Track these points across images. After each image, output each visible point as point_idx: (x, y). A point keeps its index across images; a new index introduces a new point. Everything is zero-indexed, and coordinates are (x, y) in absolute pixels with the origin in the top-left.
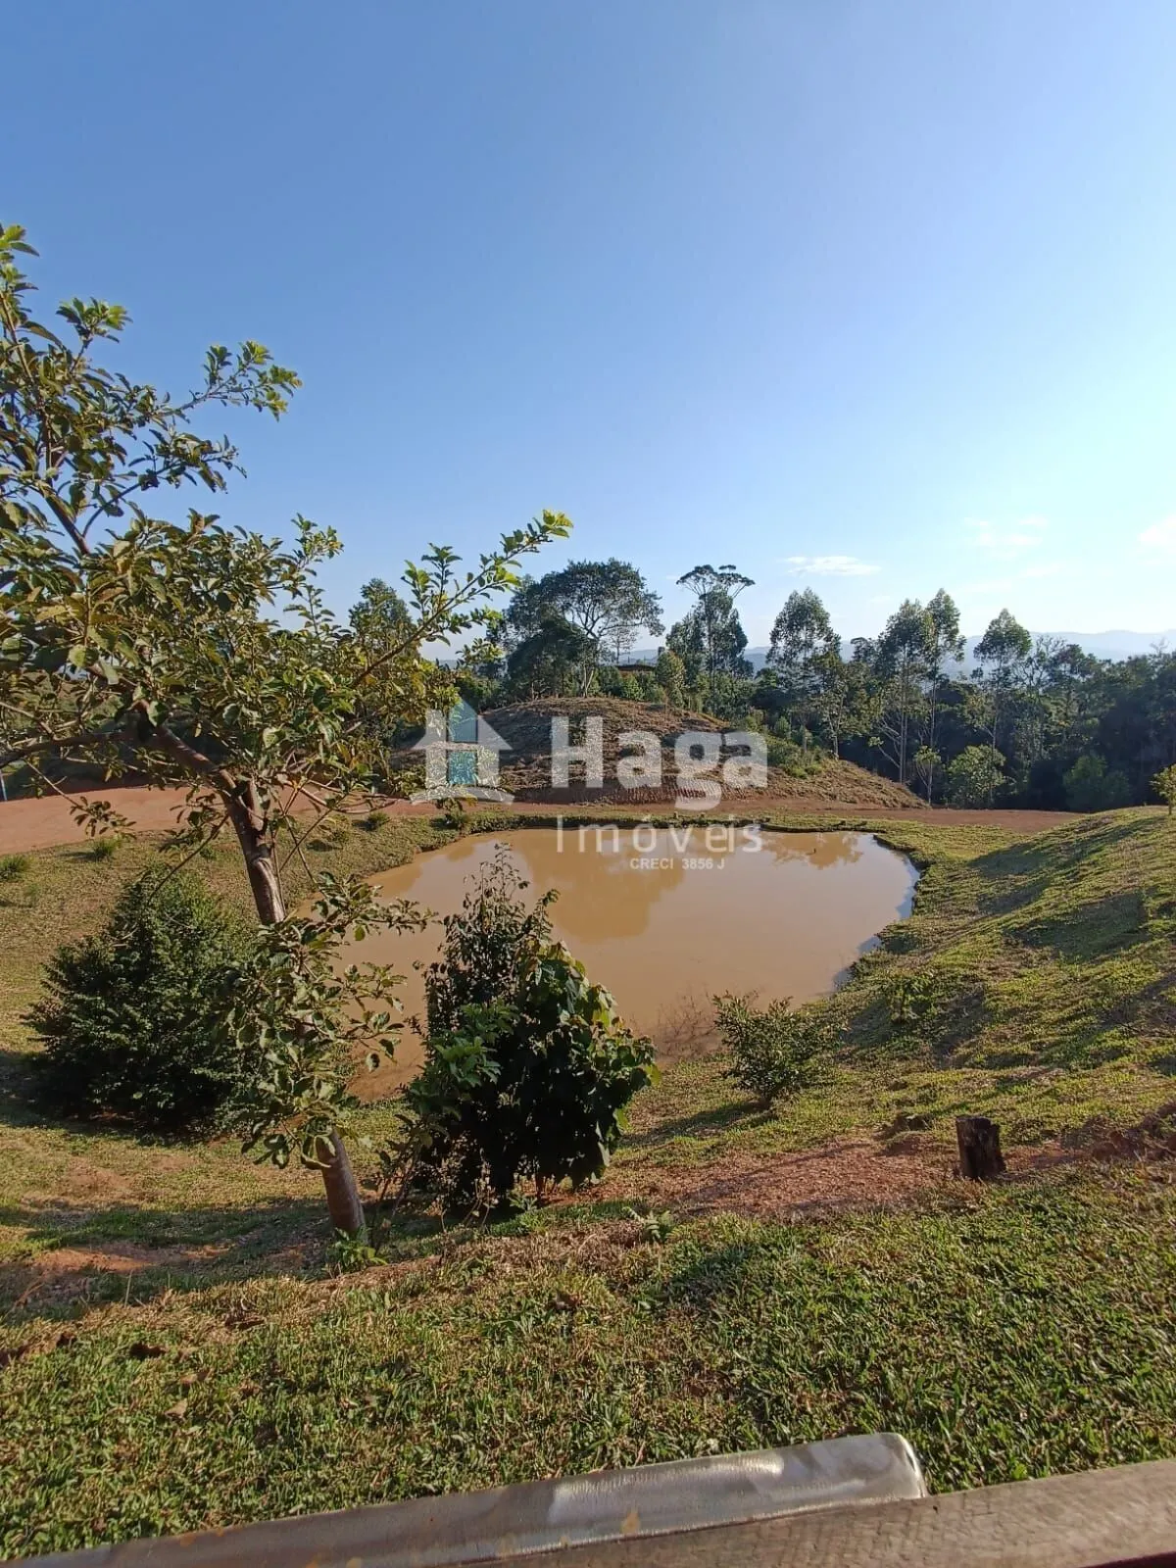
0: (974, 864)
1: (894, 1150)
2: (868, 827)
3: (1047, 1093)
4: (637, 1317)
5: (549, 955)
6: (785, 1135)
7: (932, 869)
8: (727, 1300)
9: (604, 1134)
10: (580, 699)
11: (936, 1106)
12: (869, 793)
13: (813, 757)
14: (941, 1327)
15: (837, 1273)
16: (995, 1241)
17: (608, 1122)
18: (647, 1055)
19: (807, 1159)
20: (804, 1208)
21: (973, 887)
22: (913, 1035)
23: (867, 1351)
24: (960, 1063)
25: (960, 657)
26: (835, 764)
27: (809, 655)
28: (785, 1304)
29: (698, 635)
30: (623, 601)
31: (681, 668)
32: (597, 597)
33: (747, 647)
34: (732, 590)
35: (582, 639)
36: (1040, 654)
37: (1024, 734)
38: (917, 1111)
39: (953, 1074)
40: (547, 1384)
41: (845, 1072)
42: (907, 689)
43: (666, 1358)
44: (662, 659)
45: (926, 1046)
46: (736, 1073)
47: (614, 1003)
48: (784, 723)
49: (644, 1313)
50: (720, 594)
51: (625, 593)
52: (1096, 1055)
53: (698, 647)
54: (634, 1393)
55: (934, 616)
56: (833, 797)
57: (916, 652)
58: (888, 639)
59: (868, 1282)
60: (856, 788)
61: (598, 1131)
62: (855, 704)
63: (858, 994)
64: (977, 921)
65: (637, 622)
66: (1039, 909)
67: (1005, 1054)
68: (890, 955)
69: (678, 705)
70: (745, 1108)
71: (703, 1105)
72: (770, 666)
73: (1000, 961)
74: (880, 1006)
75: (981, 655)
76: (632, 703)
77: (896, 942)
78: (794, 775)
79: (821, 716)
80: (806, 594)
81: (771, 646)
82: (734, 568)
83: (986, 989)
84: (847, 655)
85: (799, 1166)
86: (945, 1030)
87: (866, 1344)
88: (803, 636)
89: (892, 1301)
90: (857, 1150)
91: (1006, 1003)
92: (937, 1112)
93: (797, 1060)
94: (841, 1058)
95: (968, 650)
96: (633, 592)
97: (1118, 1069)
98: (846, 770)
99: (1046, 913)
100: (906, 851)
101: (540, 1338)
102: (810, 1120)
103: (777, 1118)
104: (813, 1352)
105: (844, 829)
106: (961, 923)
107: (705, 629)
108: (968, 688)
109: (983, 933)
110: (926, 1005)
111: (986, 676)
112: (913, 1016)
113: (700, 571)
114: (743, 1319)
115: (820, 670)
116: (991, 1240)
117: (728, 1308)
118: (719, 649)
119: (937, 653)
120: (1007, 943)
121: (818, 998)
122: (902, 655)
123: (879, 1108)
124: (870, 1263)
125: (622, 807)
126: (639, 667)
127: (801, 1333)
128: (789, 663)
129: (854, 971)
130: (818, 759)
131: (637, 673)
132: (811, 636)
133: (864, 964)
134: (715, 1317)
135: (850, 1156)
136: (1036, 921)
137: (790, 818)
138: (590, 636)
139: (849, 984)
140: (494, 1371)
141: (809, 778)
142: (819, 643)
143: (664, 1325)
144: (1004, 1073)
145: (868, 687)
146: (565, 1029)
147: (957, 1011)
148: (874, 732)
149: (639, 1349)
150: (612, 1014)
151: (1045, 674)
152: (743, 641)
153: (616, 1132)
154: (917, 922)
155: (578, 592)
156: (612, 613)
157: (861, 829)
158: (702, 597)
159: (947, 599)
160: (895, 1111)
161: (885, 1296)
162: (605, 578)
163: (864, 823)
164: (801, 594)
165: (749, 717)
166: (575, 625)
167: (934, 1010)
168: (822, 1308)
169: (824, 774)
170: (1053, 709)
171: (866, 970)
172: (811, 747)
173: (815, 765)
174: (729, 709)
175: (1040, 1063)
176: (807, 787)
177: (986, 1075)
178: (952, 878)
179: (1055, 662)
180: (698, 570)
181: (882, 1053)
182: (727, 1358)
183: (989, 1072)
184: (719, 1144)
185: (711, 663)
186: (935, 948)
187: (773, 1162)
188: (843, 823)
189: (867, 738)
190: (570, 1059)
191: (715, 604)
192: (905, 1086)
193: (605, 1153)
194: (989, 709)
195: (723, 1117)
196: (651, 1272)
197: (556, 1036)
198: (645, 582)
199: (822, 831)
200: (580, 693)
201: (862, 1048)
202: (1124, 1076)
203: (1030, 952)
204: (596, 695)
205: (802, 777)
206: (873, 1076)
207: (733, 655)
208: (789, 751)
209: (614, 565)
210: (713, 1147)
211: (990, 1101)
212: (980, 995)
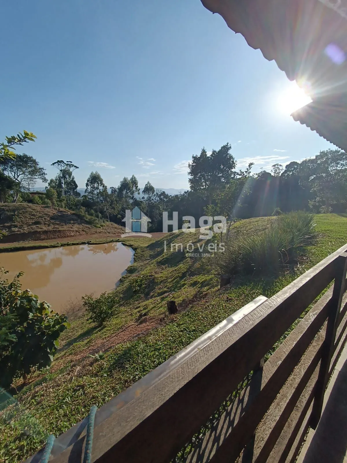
0: (147, 247)
1: (141, 323)
2: (120, 240)
3: (172, 298)
4: (104, 379)
5: (22, 295)
6: (110, 330)
7: (137, 250)
8: (129, 363)
9: (51, 350)
10: (15, 204)
11: (149, 309)
12: (119, 231)
13: (102, 221)
14: (178, 345)
15: (153, 344)
16: (183, 324)
17: (52, 346)
18: (65, 319)
19: (118, 334)
20: (136, 336)
21: (148, 253)
22: (139, 294)
23: (165, 357)
24: (151, 297)
25: (139, 193)
26: (109, 223)
27: (98, 191)
28: (143, 357)
29: (60, 183)
30: (30, 169)
31: (56, 194)
32: (19, 167)
33: (78, 188)
34: (71, 169)
35: (14, 182)
36: (157, 193)
37: (155, 213)
38: (144, 312)
39: (150, 300)
40: (83, 410)
41: (122, 308)
42: (126, 201)
43: (117, 384)
44: (48, 191)
45: (142, 296)
46: (91, 318)
47: (50, 306)
48: (93, 211)
49: (106, 377)
50: (67, 170)
51: (31, 167)
52: (180, 287)
53: (61, 187)
54: (111, 397)
55: (132, 182)
56: (109, 233)
57: (128, 192)
58: (120, 187)
59: (160, 343)
60: (116, 230)
61: (48, 350)
62: (113, 205)
63: (123, 286)
64: (150, 261)
65: (37, 177)
66: (163, 256)
67: (161, 292)
68: (130, 274)
69: (55, 206)
70: (95, 328)
71: (81, 332)
72: (86, 194)
73: (157, 270)
74: (130, 288)
75: (144, 193)
76: (37, 205)
77: (131, 271)
78: (97, 227)
79: (104, 209)
80: (96, 173)
81: (86, 188)
82: (71, 162)
83: (155, 278)
84: (109, 191)
85: (117, 336)
86: (146, 290)
87: (164, 355)
88: (96, 185)
89: (167, 345)
90: (131, 327)
91: (160, 279)
92: (149, 311)
93: (109, 309)
94: (121, 305)
95: (141, 191)
96: (34, 166)
97: (185, 288)
98: (112, 225)
99: (165, 256)
100: (130, 246)
101: (74, 400)
102: (116, 324)
103: (106, 327)
104: (153, 364)
105: (113, 242)
106: (146, 262)
107: (63, 181)
108: (141, 202)
109: (152, 264)
110: (141, 285)
111: (145, 199)
112: (138, 288)
113: (60, 162)
114: (134, 365)
115: (102, 195)
116: (182, 324)
117: (129, 364)
118: (68, 188)
119: (133, 192)
120: (158, 265)
121: (112, 291)
122: (124, 192)
123: (134, 315)
124: (159, 339)
125: (37, 242)
126: (37, 193)
127: (150, 361)
128: (92, 194)
129: (121, 281)
130: (104, 222)
131: (38, 195)
132: (98, 186)
133: (123, 279)
134: (127, 368)
135: (129, 329)
136: (164, 259)
137: (97, 240)
138: (17, 181)
139: (120, 285)
140: (63, 416)
141: (102, 228)
142: (101, 188)
143: (113, 377)
144: (162, 296)
145: (116, 201)
146: (31, 320)
147: (149, 285)
148: (119, 214)
149: (108, 386)
150: (50, 310)
151: (158, 198)
152: (76, 186)
153: (55, 349)
154: (135, 264)
155: (10, 164)
156: (26, 173)
157: (118, 241)
158: (61, 171)
159: (135, 178)
160: (138, 314)
161: (165, 344)
162: (22, 161)
163: (119, 240)
164: (94, 172)
165: (81, 210)
166: (9, 177)
167: (143, 286)
168: (153, 353)
169: (106, 226)
170: (161, 207)
171: (124, 280)
172: (101, 218)
173: (103, 224)
174: (74, 207)
175: (169, 292)
176: (102, 230)
177: (158, 298)
178: (143, 251)
179: (160, 195)
180: (58, 161)
181: (131, 301)
182: (133, 375)
183: (159, 297)
184: (90, 340)
185: (66, 192)
186: (141, 270)
187: (109, 338)
188: (113, 240)
189: (117, 215)
190: (35, 329)
191: (66, 173)
192: (139, 307)
193: (52, 358)
194: (146, 207)
195: (89, 333)
196: (103, 367)
197: (28, 323)
198: (39, 163)
199: (107, 243)
200: (14, 201)
201: (126, 301)
202: (186, 289)
203: (163, 266)
204: (21, 202)
205: (100, 227)
206: (130, 307)
207: (73, 190)
208: (95, 220)
209: (25, 156)
210: (88, 342)
211: (160, 304)
212: (154, 279)
